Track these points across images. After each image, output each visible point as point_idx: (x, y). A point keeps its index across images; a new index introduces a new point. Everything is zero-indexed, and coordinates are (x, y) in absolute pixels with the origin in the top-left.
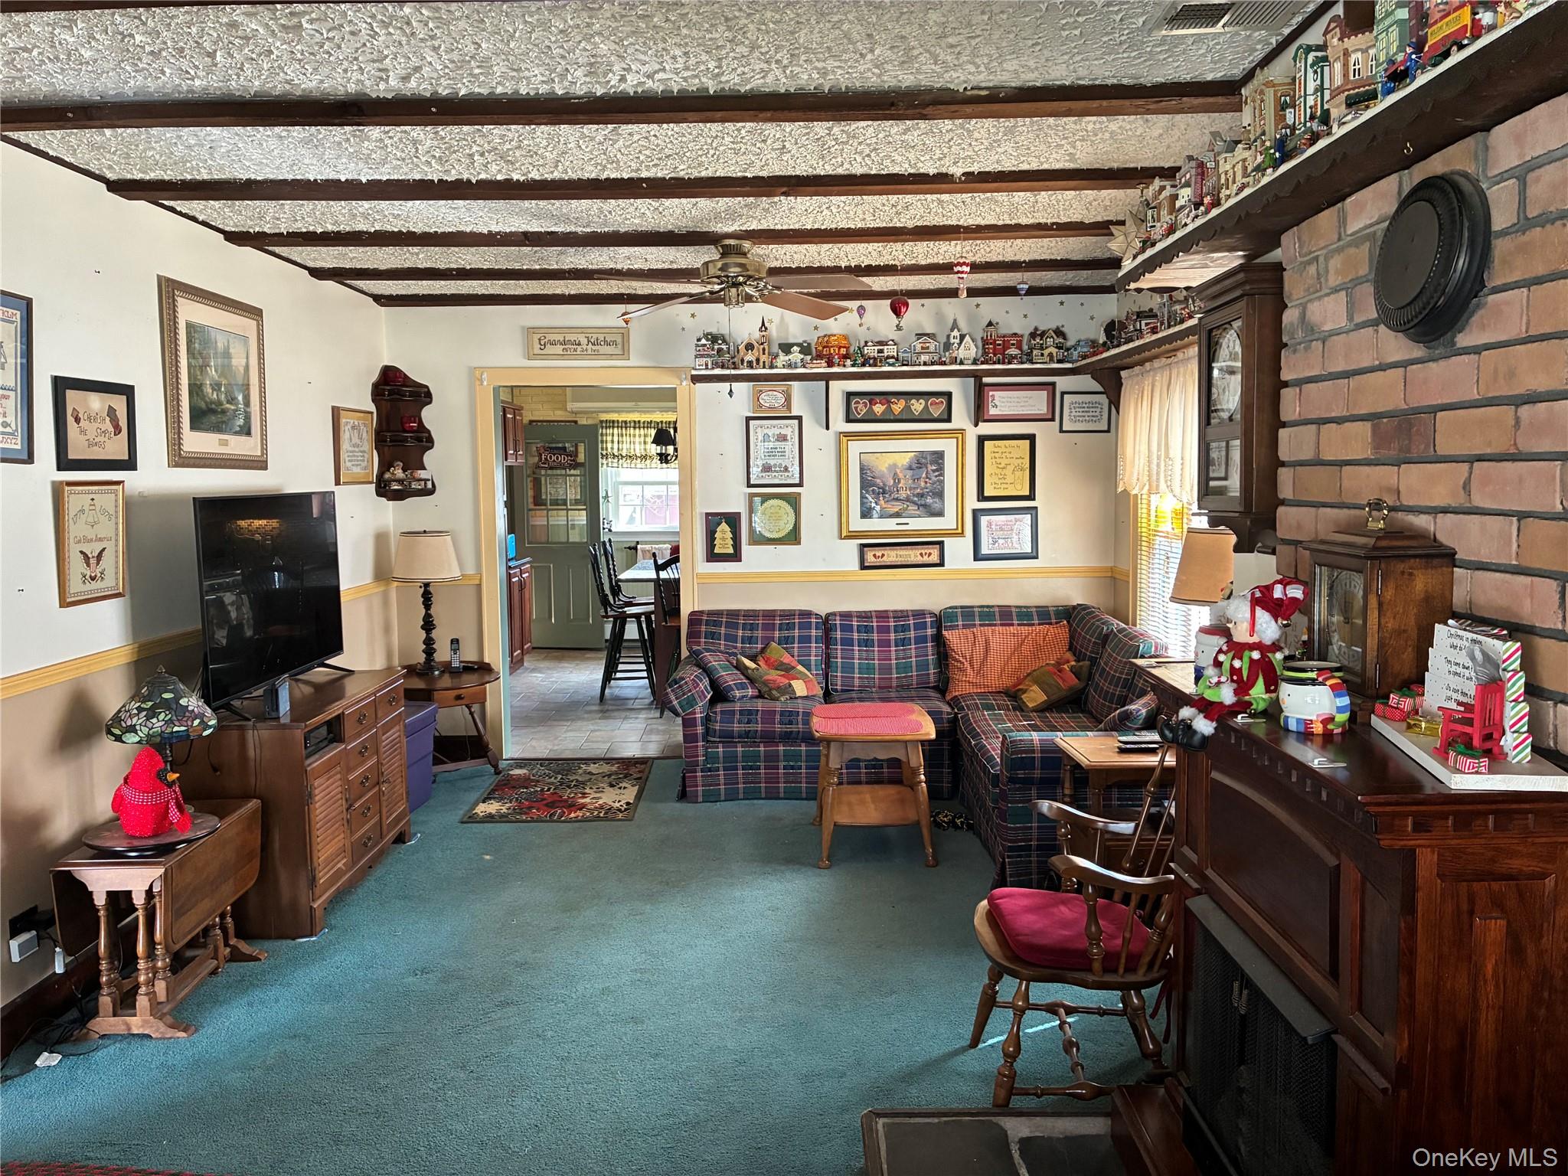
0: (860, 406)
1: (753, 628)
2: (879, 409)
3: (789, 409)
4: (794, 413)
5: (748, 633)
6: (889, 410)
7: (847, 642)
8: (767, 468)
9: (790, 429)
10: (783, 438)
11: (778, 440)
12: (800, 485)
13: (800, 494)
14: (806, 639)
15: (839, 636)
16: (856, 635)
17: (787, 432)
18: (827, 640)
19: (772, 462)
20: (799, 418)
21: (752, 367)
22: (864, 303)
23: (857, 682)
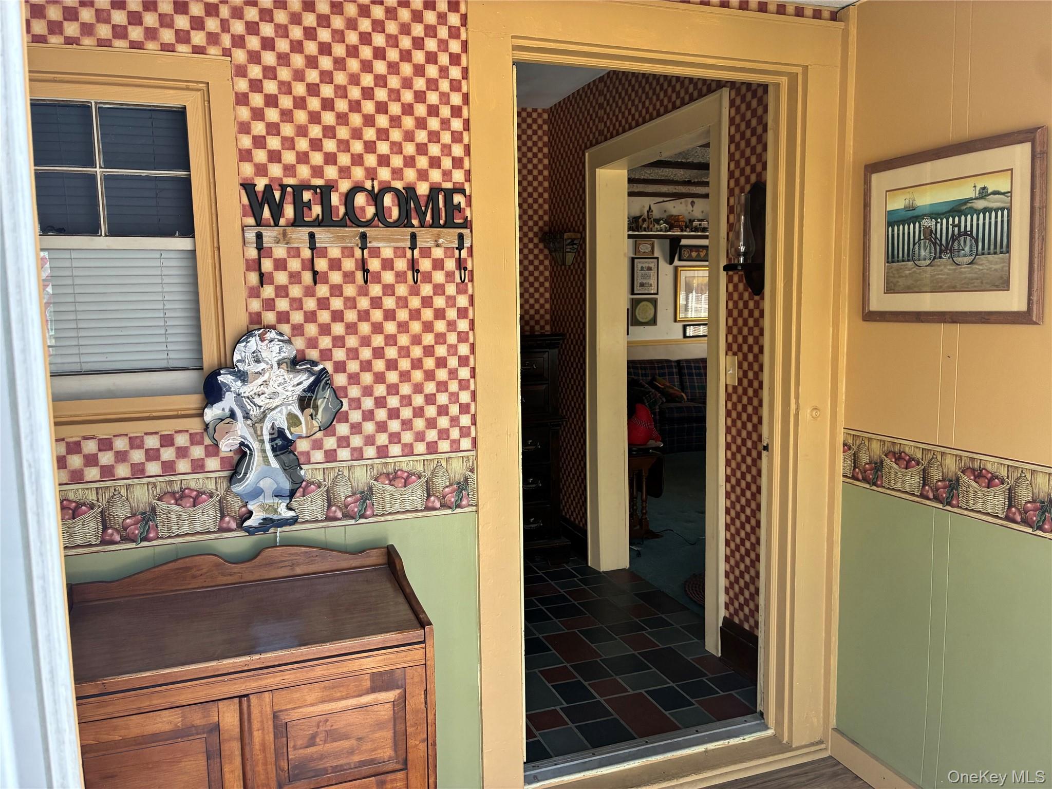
0: (686, 253)
1: (645, 369)
2: (694, 254)
3: (653, 252)
4: (656, 255)
5: (644, 372)
6: (698, 255)
7: (691, 375)
8: (642, 285)
9: (653, 264)
10: (650, 269)
11: (647, 270)
12: (657, 294)
13: (657, 299)
14: (671, 374)
15: (686, 372)
16: (694, 371)
17: (652, 265)
18: (681, 374)
19: (644, 281)
20: (657, 258)
21: (645, 231)
22: (695, 200)
23: (698, 395)
